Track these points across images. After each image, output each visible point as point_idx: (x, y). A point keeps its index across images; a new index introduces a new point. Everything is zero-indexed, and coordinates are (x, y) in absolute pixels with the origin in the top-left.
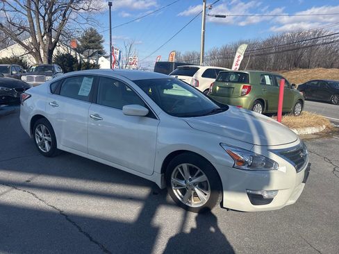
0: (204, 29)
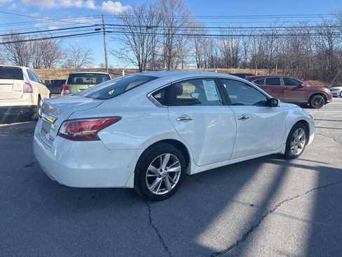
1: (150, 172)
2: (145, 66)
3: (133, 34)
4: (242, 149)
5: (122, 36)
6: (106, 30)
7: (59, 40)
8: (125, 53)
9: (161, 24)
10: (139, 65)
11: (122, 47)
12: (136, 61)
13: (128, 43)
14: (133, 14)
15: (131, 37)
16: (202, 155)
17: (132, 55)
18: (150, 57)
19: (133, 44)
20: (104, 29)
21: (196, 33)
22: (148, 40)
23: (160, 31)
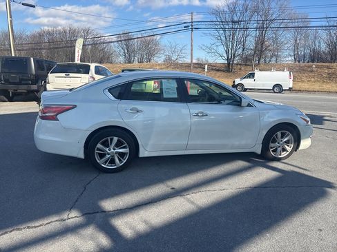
0: (11, 17)
1: (99, 149)
2: (233, 61)
3: (224, 29)
4: (198, 142)
5: (214, 32)
6: (194, 27)
7: (158, 37)
8: (215, 48)
9: (255, 17)
10: (227, 60)
11: (213, 42)
12: (225, 55)
13: (219, 37)
14: (226, 9)
15: (222, 32)
16: (151, 142)
17: (222, 50)
18: (240, 51)
19: (223, 39)
20: (192, 26)
21: (296, 24)
22: (239, 34)
23: (253, 25)
